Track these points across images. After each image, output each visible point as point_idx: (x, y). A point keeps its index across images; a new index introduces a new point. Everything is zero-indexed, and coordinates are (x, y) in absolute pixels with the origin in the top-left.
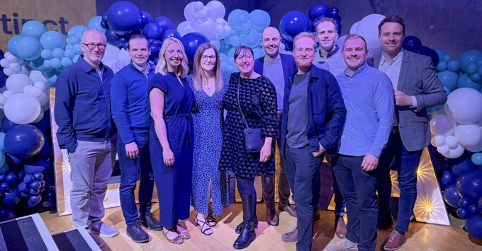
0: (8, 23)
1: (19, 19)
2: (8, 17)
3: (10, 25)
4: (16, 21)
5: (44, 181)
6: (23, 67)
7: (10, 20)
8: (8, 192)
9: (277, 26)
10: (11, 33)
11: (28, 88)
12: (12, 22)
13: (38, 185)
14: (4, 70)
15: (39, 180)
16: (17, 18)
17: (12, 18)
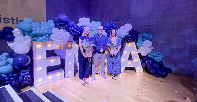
0: (14, 20)
1: (19, 20)
2: (14, 18)
3: (15, 21)
4: (17, 20)
5: (30, 75)
6: (22, 34)
7: (15, 19)
8: (13, 81)
9: (103, 26)
10: (15, 24)
11: (24, 41)
12: (16, 20)
13: (28, 77)
14: (14, 35)
15: (28, 75)
16: (18, 19)
17: (16, 19)
